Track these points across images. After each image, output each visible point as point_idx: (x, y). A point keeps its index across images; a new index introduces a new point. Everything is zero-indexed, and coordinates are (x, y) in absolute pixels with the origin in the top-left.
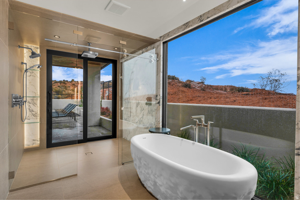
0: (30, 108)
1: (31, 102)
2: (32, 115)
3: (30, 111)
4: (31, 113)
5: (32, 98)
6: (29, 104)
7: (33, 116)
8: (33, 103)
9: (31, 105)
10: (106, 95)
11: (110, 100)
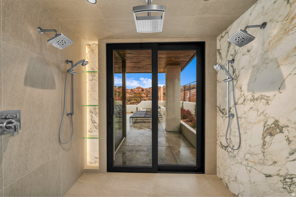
0: (92, 119)
1: (93, 111)
2: (94, 127)
3: (92, 122)
4: (93, 125)
5: (94, 107)
6: (91, 114)
7: (95, 129)
8: (95, 113)
9: (93, 115)
10: (187, 97)
11: (194, 103)
